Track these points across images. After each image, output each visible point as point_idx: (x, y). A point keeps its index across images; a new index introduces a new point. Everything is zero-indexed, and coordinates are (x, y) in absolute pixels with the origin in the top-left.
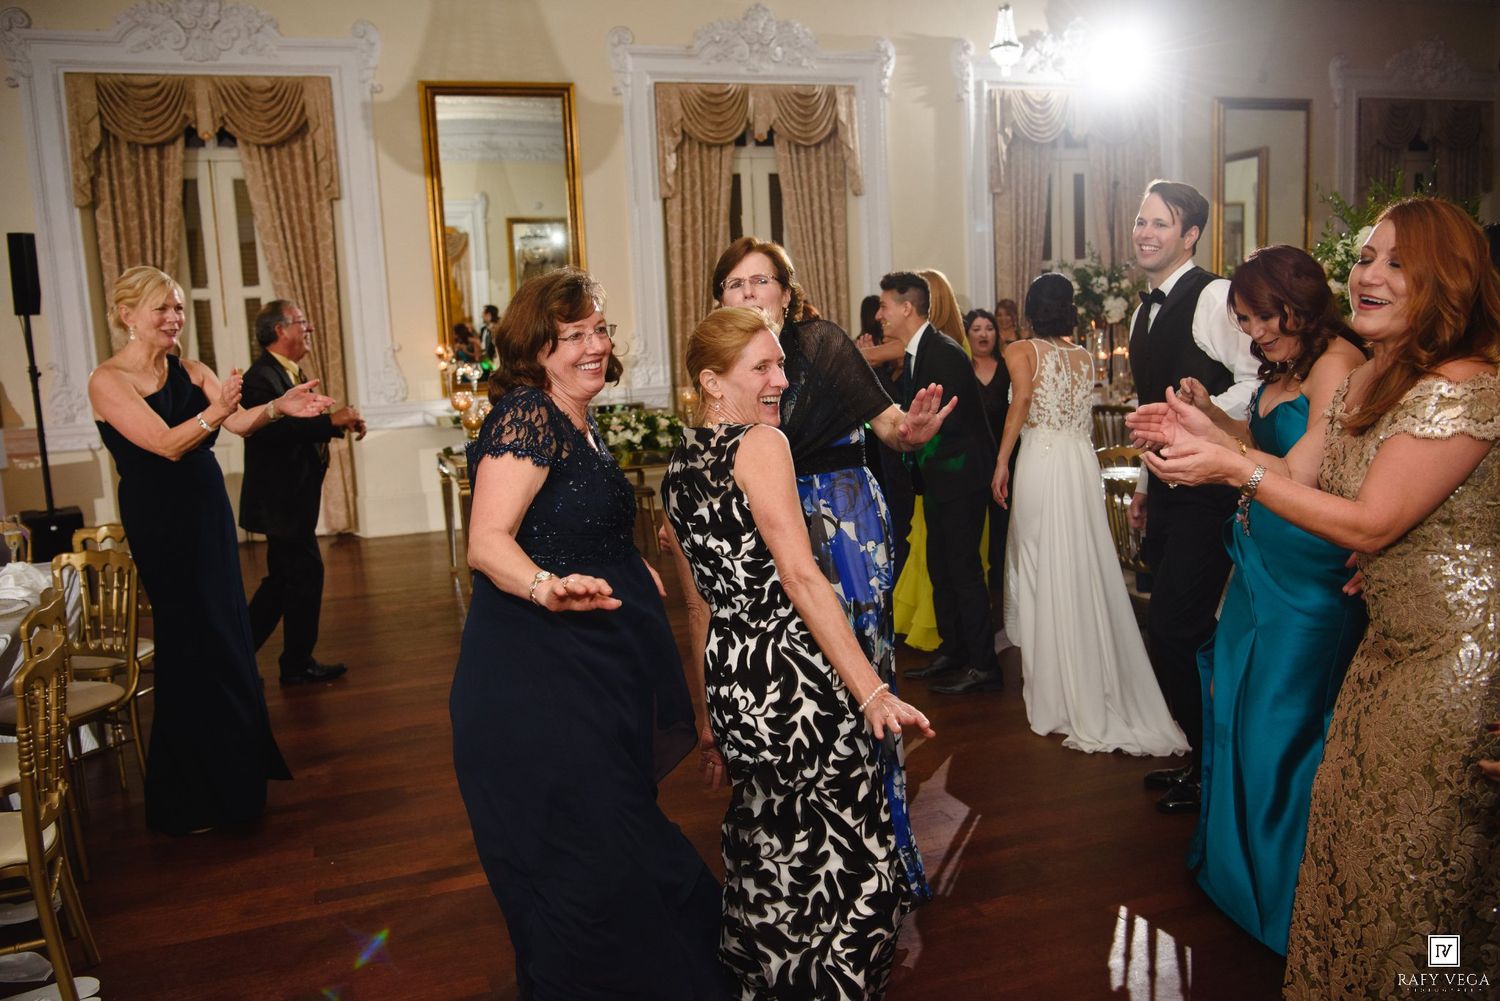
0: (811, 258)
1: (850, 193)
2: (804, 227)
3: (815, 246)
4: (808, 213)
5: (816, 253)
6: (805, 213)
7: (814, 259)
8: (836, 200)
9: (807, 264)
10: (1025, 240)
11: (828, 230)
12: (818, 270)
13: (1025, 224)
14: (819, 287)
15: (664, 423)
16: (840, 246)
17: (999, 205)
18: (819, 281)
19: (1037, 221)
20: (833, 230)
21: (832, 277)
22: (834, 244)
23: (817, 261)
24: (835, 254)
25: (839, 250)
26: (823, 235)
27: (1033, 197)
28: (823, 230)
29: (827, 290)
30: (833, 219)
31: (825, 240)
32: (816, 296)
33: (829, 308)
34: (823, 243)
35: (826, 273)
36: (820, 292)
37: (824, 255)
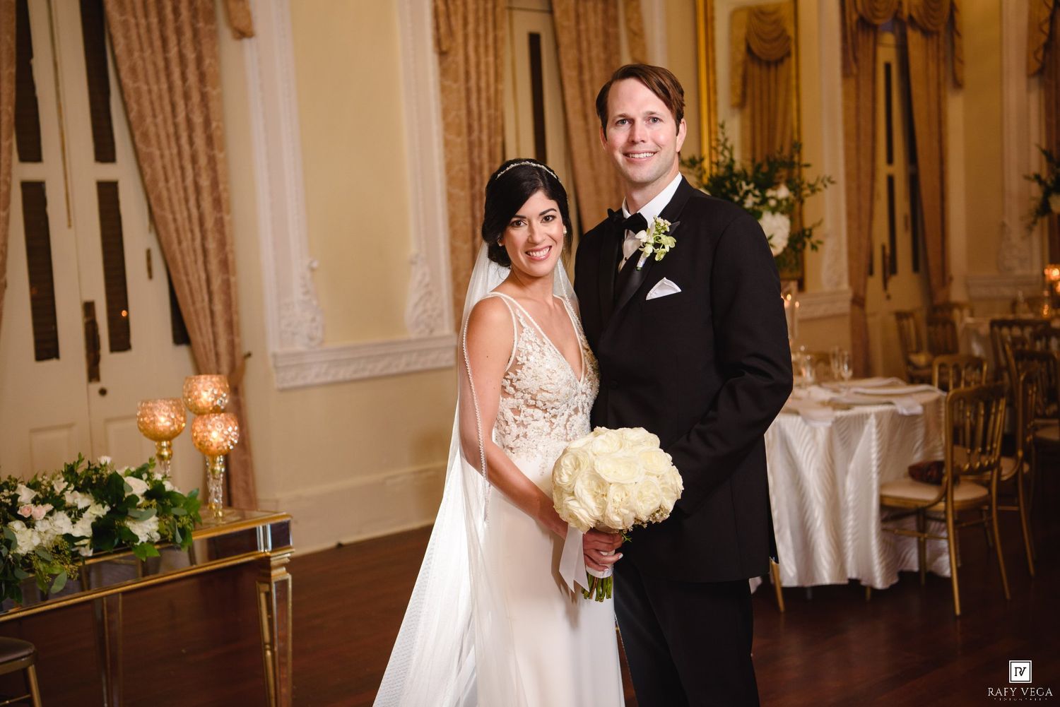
0: (169, 147)
1: (226, 34)
2: (155, 88)
3: (176, 126)
4: (161, 64)
5: (178, 138)
6: (155, 64)
7: (175, 151)
8: (206, 43)
9: (162, 156)
10: (481, 131)
11: (196, 98)
12: (182, 168)
13: (479, 106)
14: (187, 201)
15: (138, 487)
16: (218, 127)
17: (444, 72)
18: (185, 189)
19: (495, 102)
20: (204, 97)
21: (205, 182)
22: (207, 122)
23: (180, 153)
24: (210, 141)
25: (217, 134)
26: (186, 105)
27: (487, 64)
28: (187, 96)
29: (199, 206)
30: (202, 78)
31: (191, 116)
32: (181, 216)
33: (204, 238)
34: (189, 121)
35: (196, 175)
36: (188, 209)
37: (191, 142)
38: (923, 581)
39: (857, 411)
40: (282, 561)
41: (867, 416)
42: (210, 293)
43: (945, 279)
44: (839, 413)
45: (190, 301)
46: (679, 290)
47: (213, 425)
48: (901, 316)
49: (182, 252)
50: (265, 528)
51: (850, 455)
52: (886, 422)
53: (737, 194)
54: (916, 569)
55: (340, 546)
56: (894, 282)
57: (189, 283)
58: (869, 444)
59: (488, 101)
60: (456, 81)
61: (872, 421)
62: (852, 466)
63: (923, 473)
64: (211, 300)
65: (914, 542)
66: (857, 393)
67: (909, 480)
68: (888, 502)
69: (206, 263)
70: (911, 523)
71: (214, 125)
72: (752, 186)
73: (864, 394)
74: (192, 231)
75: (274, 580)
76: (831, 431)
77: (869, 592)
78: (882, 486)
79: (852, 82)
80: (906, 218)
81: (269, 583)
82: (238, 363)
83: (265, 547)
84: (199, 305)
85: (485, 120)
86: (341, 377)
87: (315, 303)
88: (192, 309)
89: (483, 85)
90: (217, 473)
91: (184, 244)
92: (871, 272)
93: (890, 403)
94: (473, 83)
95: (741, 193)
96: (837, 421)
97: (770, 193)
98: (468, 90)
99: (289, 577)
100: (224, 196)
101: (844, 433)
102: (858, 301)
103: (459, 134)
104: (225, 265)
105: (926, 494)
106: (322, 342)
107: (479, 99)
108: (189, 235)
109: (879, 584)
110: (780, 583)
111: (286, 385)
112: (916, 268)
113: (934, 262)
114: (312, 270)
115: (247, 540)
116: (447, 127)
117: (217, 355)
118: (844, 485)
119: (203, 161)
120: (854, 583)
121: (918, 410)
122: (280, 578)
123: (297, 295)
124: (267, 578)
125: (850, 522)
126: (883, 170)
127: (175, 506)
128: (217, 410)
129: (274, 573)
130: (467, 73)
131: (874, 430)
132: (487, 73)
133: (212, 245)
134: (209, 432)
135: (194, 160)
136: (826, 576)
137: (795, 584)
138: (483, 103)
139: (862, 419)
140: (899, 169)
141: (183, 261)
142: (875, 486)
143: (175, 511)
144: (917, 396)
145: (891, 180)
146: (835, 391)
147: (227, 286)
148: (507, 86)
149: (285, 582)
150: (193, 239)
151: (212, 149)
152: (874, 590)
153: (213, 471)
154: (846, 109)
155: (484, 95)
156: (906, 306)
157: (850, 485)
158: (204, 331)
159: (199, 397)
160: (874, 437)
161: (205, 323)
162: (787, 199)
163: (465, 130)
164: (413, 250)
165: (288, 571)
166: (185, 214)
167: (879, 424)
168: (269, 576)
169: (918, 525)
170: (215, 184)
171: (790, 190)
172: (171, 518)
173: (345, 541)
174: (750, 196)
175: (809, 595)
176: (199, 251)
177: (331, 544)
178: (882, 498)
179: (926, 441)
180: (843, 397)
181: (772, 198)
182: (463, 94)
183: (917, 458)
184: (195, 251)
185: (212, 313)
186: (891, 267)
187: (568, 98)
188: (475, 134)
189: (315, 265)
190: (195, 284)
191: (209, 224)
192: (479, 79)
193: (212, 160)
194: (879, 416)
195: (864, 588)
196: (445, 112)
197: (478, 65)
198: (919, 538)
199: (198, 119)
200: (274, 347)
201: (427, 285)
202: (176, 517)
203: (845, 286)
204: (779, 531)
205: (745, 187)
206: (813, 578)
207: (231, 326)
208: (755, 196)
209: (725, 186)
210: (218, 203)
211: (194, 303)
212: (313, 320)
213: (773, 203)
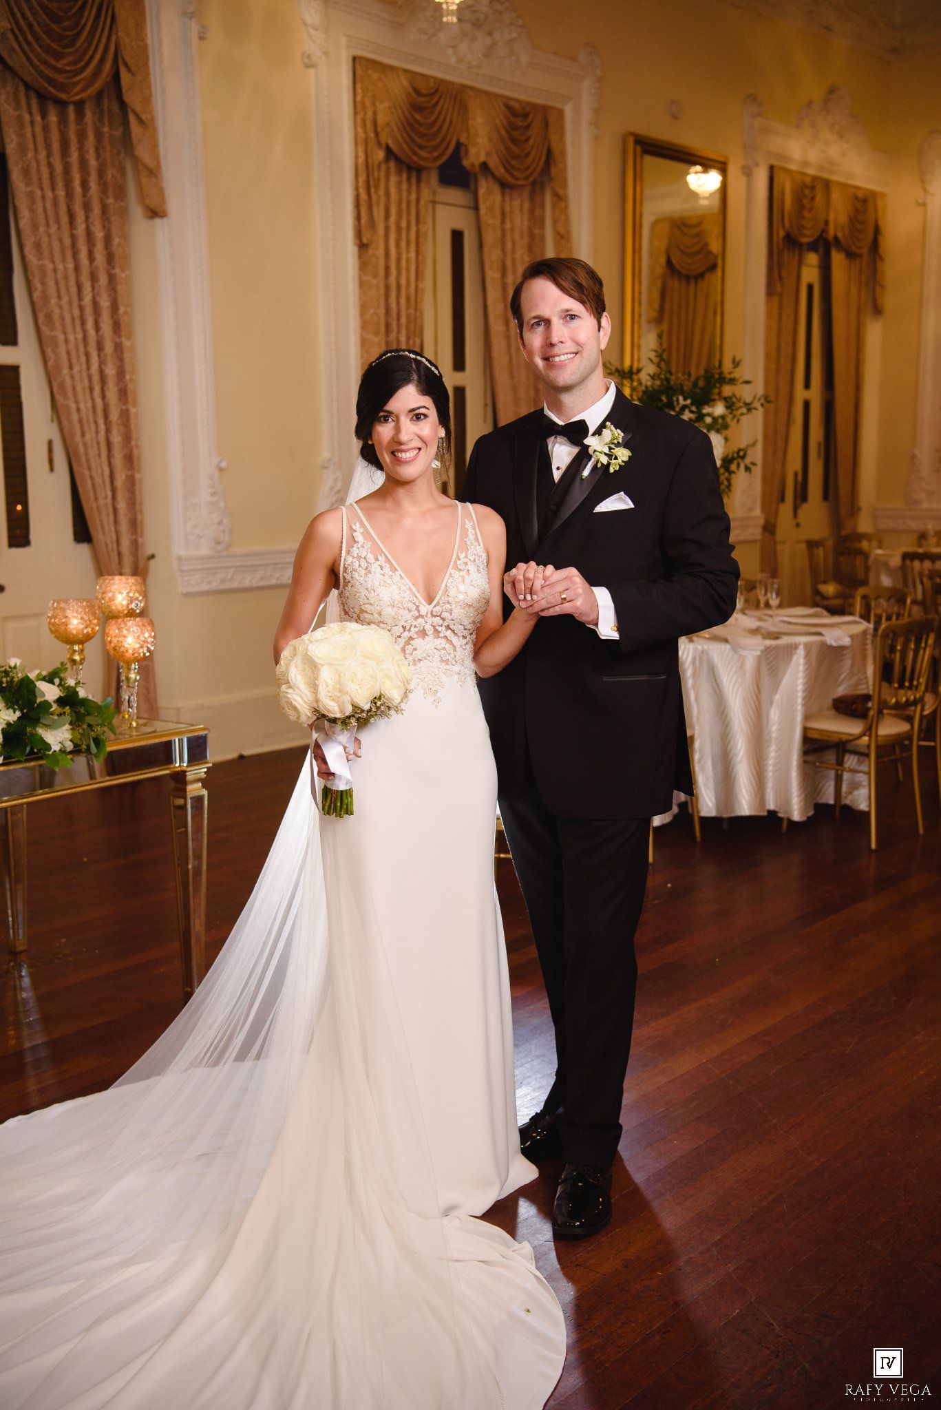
0: (74, 332)
1: (136, 212)
2: (60, 267)
3: (82, 309)
4: (68, 241)
5: (83, 323)
6: (61, 241)
7: (80, 336)
8: (115, 221)
9: (66, 341)
10: (399, 332)
11: (103, 280)
12: (87, 355)
13: (398, 304)
14: (91, 389)
15: (50, 693)
16: (125, 312)
17: (363, 266)
18: (90, 377)
19: (415, 302)
20: (112, 279)
21: (111, 371)
22: (114, 307)
23: (85, 339)
24: (117, 326)
25: (124, 320)
26: (93, 288)
27: (408, 260)
28: (94, 278)
29: (104, 397)
30: (110, 259)
31: (98, 298)
32: (85, 406)
33: (108, 431)
34: (95, 304)
35: (102, 363)
36: (93, 400)
37: (97, 328)
38: (837, 814)
39: (785, 640)
40: (199, 776)
41: (796, 646)
42: (114, 490)
43: (854, 509)
44: (769, 642)
45: (92, 497)
46: (633, 506)
47: (128, 630)
48: (812, 545)
49: (85, 445)
50: (181, 741)
51: (775, 687)
52: (814, 652)
53: (673, 408)
54: (831, 802)
55: (241, 757)
56: (805, 509)
57: (92, 477)
58: (796, 675)
59: (408, 299)
60: (375, 276)
61: (801, 651)
62: (777, 697)
63: (849, 707)
64: (114, 497)
65: (832, 773)
66: (784, 622)
67: (833, 712)
68: (811, 735)
69: (109, 457)
70: (830, 757)
71: (122, 310)
72: (689, 402)
73: (790, 623)
74: (96, 423)
75: (189, 795)
76: (759, 659)
77: (785, 825)
78: (806, 718)
79: (775, 299)
80: (819, 444)
81: (185, 798)
82: (141, 565)
83: (181, 762)
84: (101, 502)
85: (403, 320)
86: (247, 583)
87: (222, 504)
88: (94, 505)
89: (403, 282)
90: (131, 681)
91: (88, 436)
92: (782, 500)
93: (819, 634)
94: (393, 279)
95: (677, 409)
96: (767, 650)
97: (706, 410)
98: (387, 287)
99: (205, 792)
100: (131, 386)
101: (773, 661)
102: (769, 528)
103: (376, 334)
104: (130, 460)
105: (849, 728)
106: (229, 546)
107: (398, 297)
108: (93, 427)
109: (796, 816)
110: (698, 812)
111: (190, 589)
112: (826, 497)
113: (844, 490)
114: (221, 470)
115: (163, 753)
116: (364, 325)
117: (119, 554)
118: (768, 717)
119: (109, 348)
120: (772, 813)
121: (847, 641)
122: (196, 794)
123: (205, 495)
124: (182, 792)
125: (772, 753)
126: (800, 394)
127: (89, 714)
128: (131, 614)
129: (189, 788)
130: (387, 268)
131: (802, 661)
132: (408, 270)
133: (116, 439)
134: (125, 637)
135: (100, 347)
136: (745, 806)
137: (713, 813)
138: (403, 301)
139: (792, 648)
140: (815, 394)
141: (86, 454)
142: (799, 718)
143: (89, 719)
144: (844, 627)
145: (807, 405)
146: (760, 619)
147: (131, 482)
148: (427, 284)
149: (199, 799)
150: (97, 432)
151: (120, 336)
152: (791, 823)
153: (128, 679)
154: (768, 328)
155: (403, 293)
156: (815, 536)
157: (774, 714)
158: (107, 529)
159: (112, 599)
160: (801, 668)
161: (108, 520)
162: (723, 417)
163: (383, 330)
164: (325, 454)
165: (203, 786)
166: (90, 404)
167: (807, 656)
168: (185, 791)
169: (837, 760)
170: (121, 374)
171: (727, 407)
172: (85, 726)
173: (246, 753)
174: (687, 411)
175: (725, 827)
176: (103, 445)
177: (233, 755)
178: (805, 730)
179: (851, 674)
180: (769, 625)
181: (709, 415)
182: (382, 291)
183: (841, 690)
184: (98, 443)
185: (115, 510)
186: (802, 495)
187: (490, 302)
188: (393, 335)
189: (223, 465)
190: (98, 480)
191: (114, 415)
192: (399, 275)
193: (118, 348)
194: (807, 647)
195: (781, 819)
196: (363, 309)
197: (398, 261)
198: (837, 770)
199: (105, 303)
200: (179, 549)
201: (339, 492)
202: (90, 726)
203: (757, 512)
204: (700, 761)
205: (682, 401)
206: (732, 808)
207: (135, 525)
208: (691, 412)
209: (661, 401)
210: (123, 394)
211: (96, 499)
212: (220, 523)
213: (708, 420)
